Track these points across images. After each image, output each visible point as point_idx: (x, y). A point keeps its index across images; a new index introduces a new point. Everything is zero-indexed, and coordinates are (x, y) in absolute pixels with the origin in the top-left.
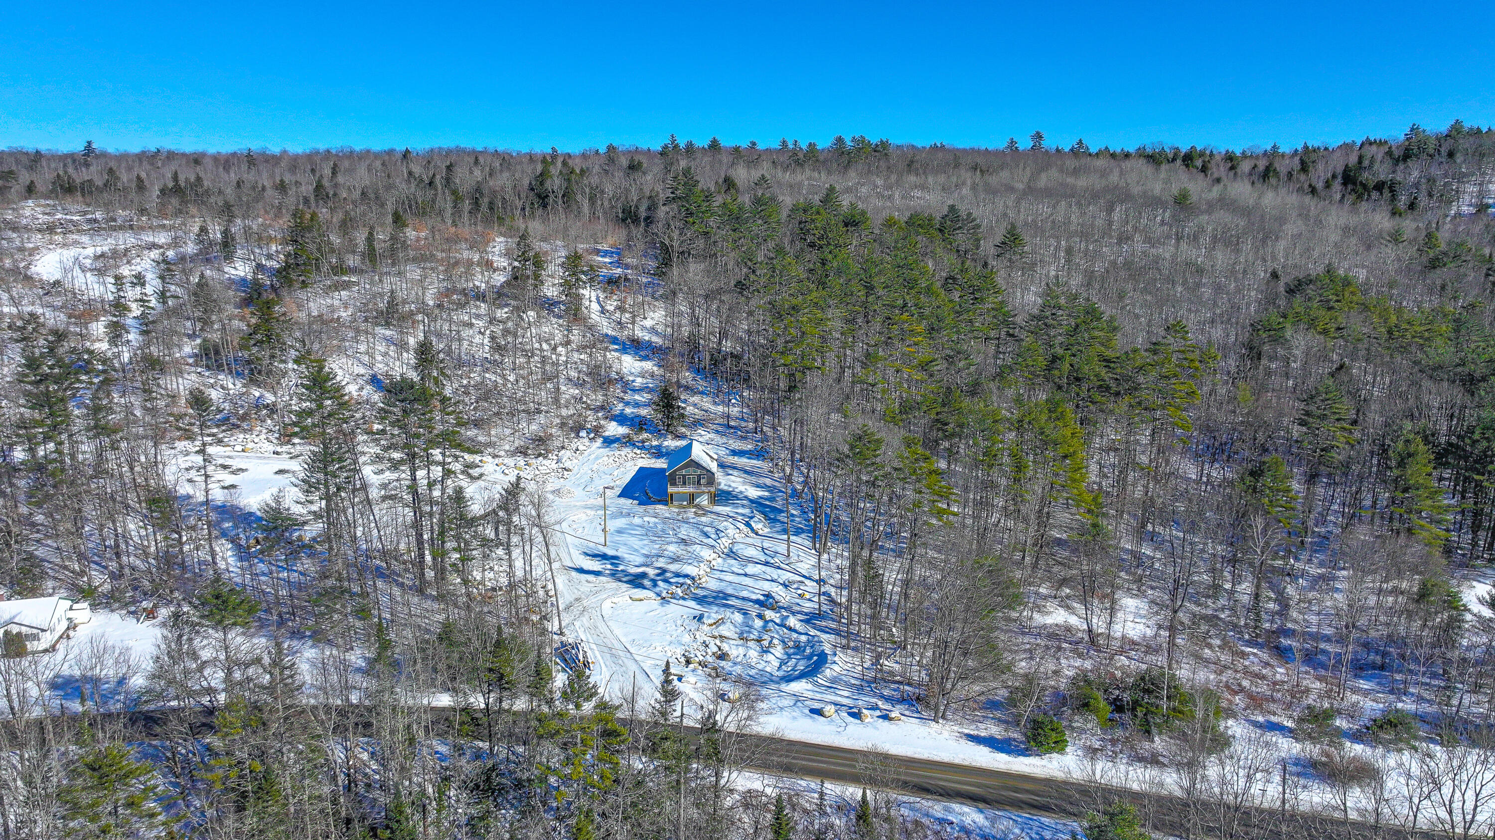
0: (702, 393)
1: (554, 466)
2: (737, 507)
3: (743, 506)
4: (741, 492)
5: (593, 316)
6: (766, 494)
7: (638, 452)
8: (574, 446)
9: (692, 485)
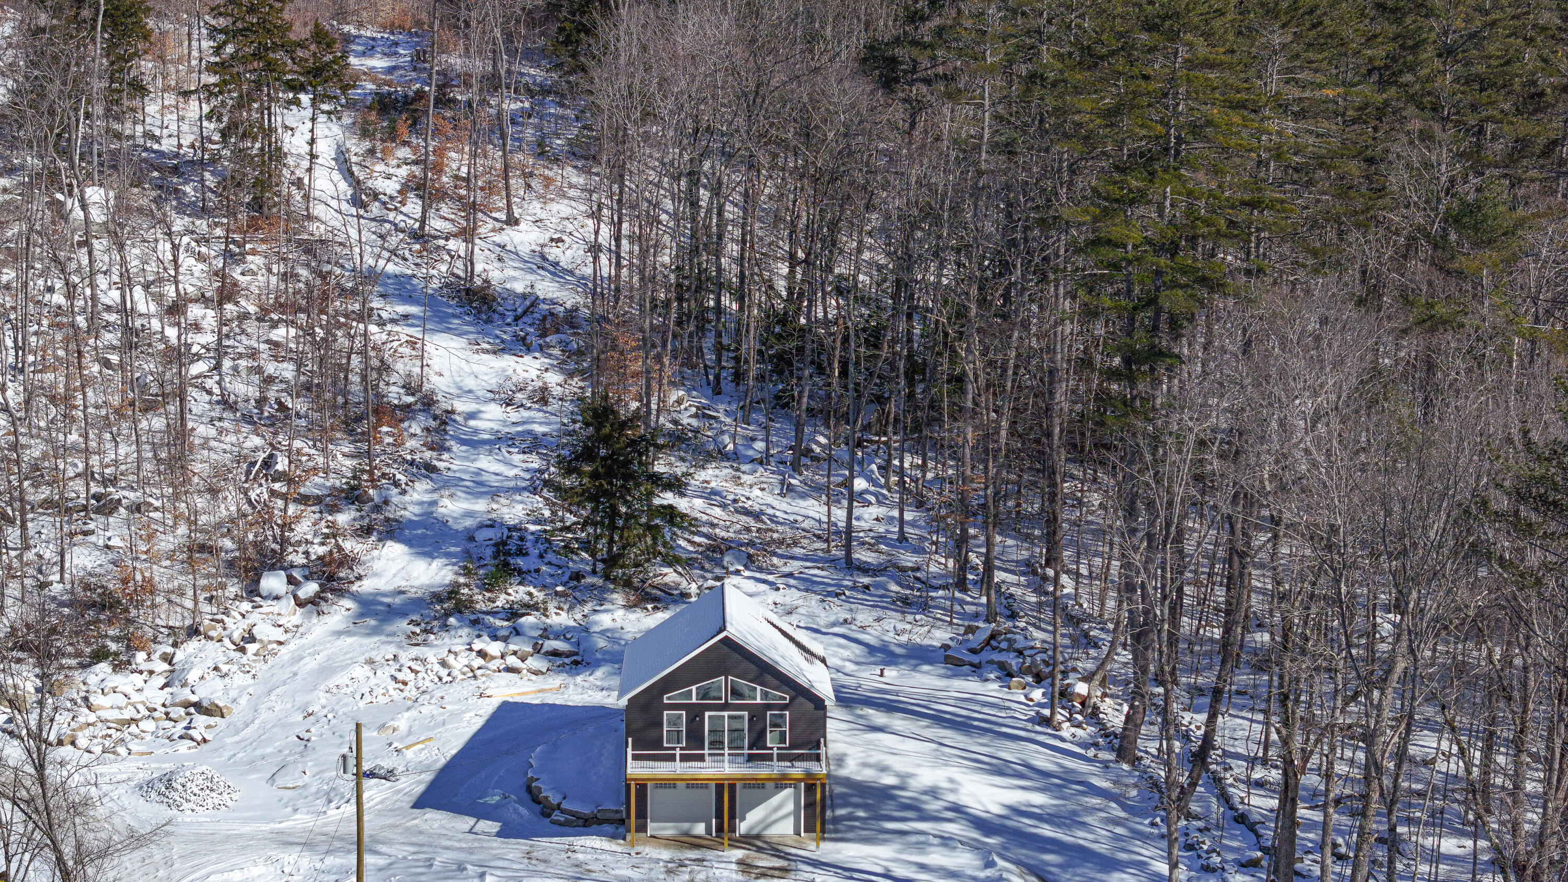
0: (734, 458)
1: (155, 695)
2: (921, 847)
3: (946, 841)
4: (933, 792)
5: (319, 210)
6: (1038, 799)
7: (495, 648)
8: (236, 627)
9: (727, 751)
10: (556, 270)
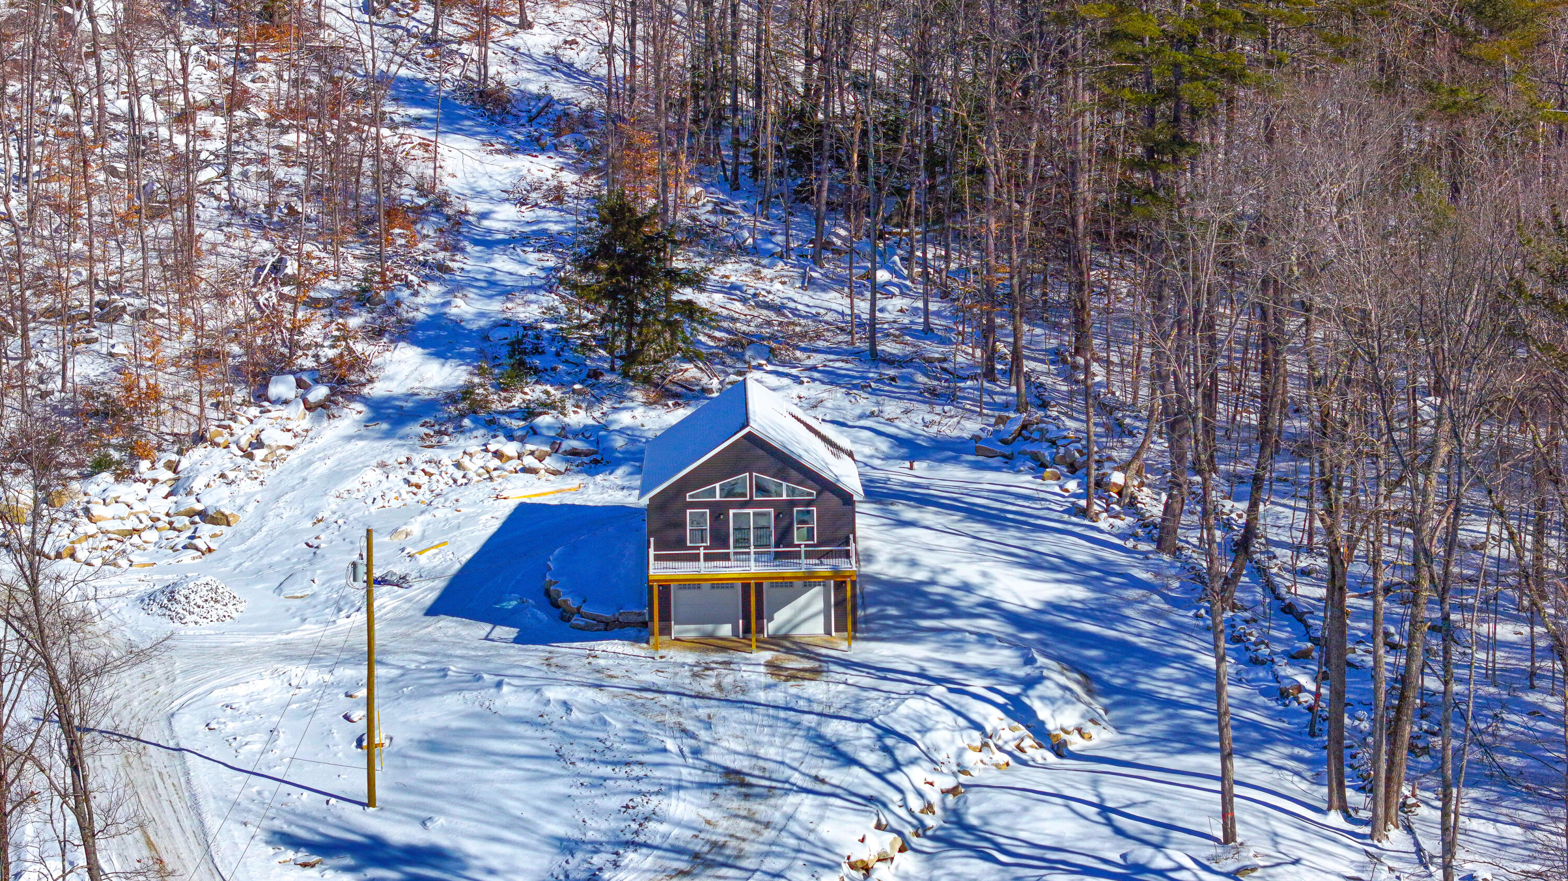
0: (755, 251)
1: (159, 504)
2: (959, 645)
3: (983, 638)
4: (967, 588)
5: (330, 18)
6: (1079, 593)
7: (511, 448)
8: (244, 432)
9: (752, 550)
10: (570, 71)
